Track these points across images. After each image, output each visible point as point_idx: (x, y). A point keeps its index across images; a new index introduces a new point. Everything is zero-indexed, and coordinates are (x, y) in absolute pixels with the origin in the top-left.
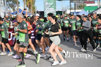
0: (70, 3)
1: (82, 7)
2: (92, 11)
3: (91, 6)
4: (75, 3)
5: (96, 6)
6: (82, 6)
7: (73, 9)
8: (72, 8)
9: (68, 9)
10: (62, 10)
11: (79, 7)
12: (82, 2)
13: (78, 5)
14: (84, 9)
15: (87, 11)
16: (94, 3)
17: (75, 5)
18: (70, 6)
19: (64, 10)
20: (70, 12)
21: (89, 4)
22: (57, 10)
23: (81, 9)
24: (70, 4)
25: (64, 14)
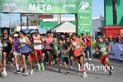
0: (21, 17)
1: (37, 23)
2: (50, 28)
3: (49, 22)
4: (28, 17)
5: (56, 22)
6: (37, 21)
7: (25, 25)
8: (23, 24)
9: (18, 25)
10: (10, 26)
11: (34, 22)
12: (37, 16)
13: (32, 20)
14: (40, 26)
15: (43, 29)
16: (53, 18)
17: (27, 19)
18: (21, 21)
19: (12, 27)
20: (20, 30)
21: (46, 18)
22: (3, 26)
23: (36, 25)
24: (21, 19)
25: (13, 31)
